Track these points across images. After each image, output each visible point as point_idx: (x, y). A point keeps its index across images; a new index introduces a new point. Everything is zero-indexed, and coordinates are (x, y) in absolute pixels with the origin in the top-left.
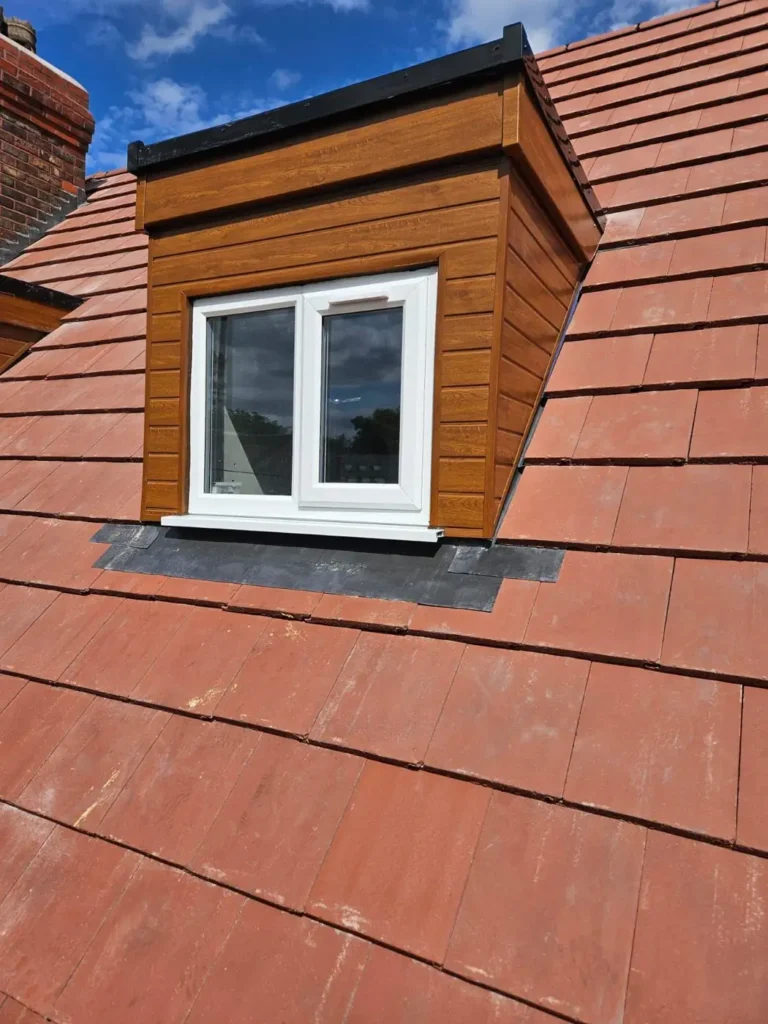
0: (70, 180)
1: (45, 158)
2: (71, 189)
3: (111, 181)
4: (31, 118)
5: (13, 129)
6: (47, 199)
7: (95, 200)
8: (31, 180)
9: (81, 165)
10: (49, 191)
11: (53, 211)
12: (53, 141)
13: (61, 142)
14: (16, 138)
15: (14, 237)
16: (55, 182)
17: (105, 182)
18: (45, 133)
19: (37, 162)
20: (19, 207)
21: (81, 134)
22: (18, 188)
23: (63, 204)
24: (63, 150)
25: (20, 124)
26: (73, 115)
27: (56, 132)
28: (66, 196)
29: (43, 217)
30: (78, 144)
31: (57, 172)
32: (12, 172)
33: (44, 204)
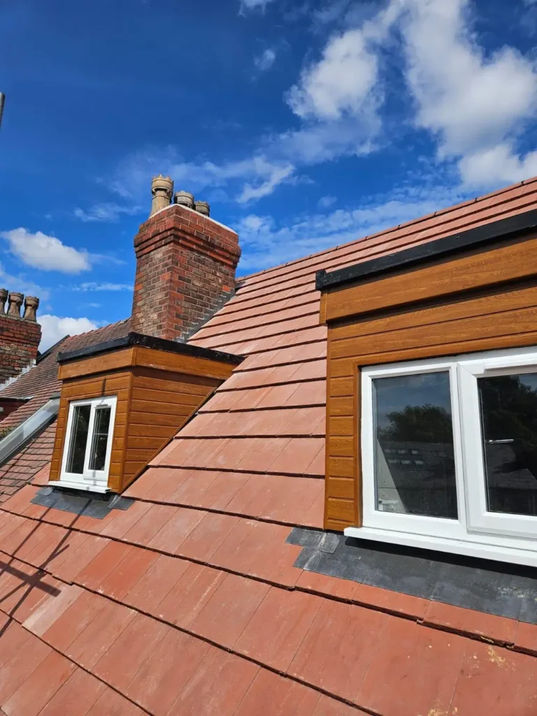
0: (227, 284)
1: (214, 274)
2: (227, 290)
3: (248, 282)
4: (208, 253)
5: (199, 261)
6: (214, 296)
7: (240, 294)
8: (207, 287)
9: (233, 275)
10: (215, 292)
11: (217, 303)
12: (218, 264)
13: (223, 264)
14: (200, 265)
15: (197, 321)
16: (219, 287)
17: (244, 283)
18: (215, 260)
19: (211, 277)
20: (200, 303)
21: (234, 258)
22: (200, 292)
23: (222, 298)
24: (224, 268)
25: (203, 257)
26: (230, 248)
27: (221, 259)
28: (224, 294)
29: (212, 307)
30: (232, 264)
31: (220, 281)
32: (197, 284)
33: (213, 300)
